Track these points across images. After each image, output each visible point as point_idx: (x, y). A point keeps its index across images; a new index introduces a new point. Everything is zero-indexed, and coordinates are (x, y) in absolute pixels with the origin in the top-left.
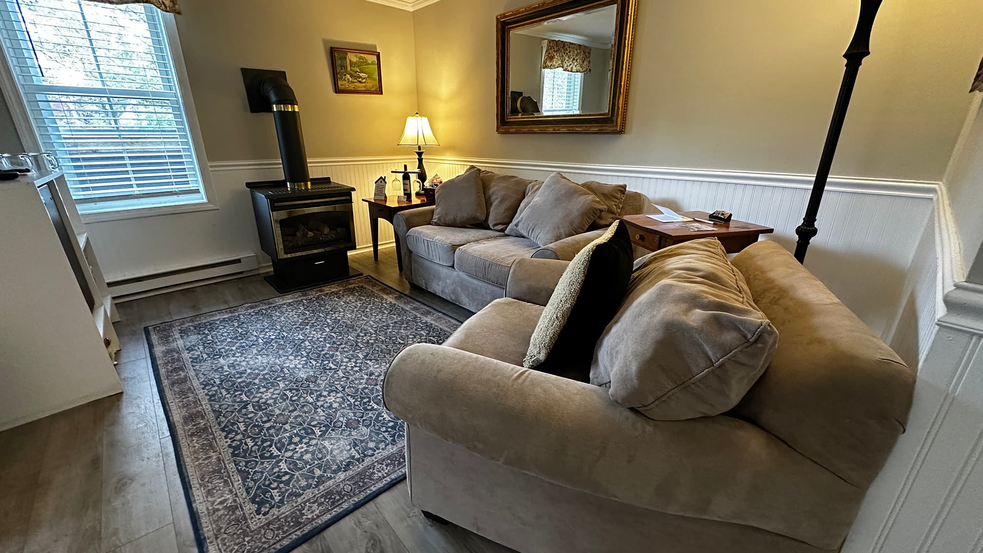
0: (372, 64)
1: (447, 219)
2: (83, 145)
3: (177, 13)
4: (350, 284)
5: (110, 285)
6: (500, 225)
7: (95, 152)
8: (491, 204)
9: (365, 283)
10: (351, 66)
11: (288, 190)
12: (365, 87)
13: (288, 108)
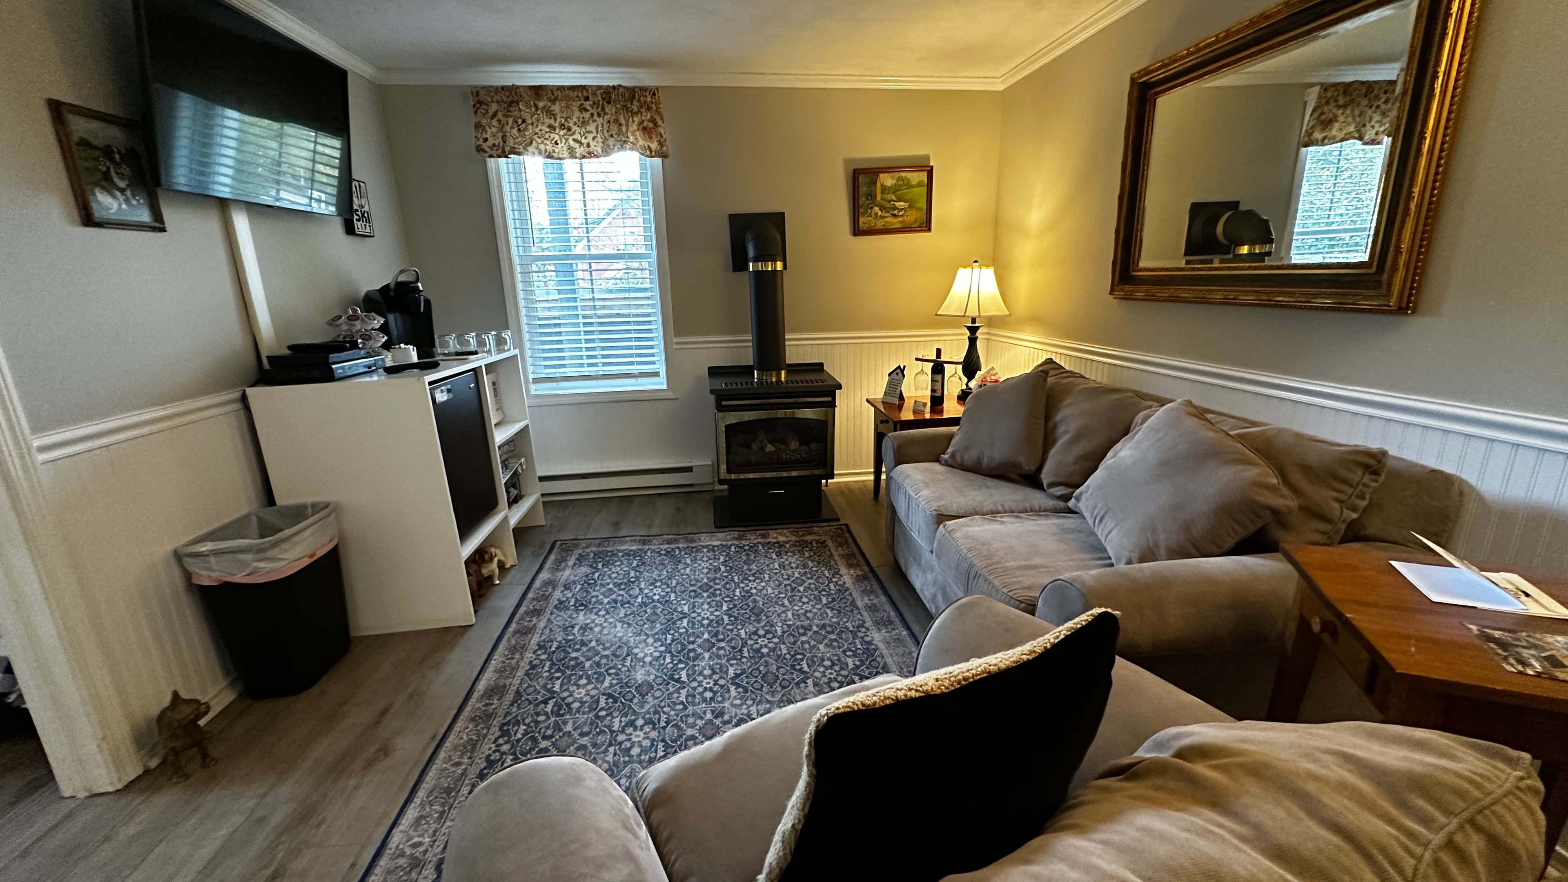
0: (919, 185)
1: (966, 457)
2: (611, 307)
3: (664, 156)
4: (811, 534)
5: (542, 479)
6: (1061, 488)
7: (618, 315)
8: (1054, 442)
9: (831, 537)
10: (882, 193)
11: (752, 383)
12: (902, 222)
13: (767, 266)
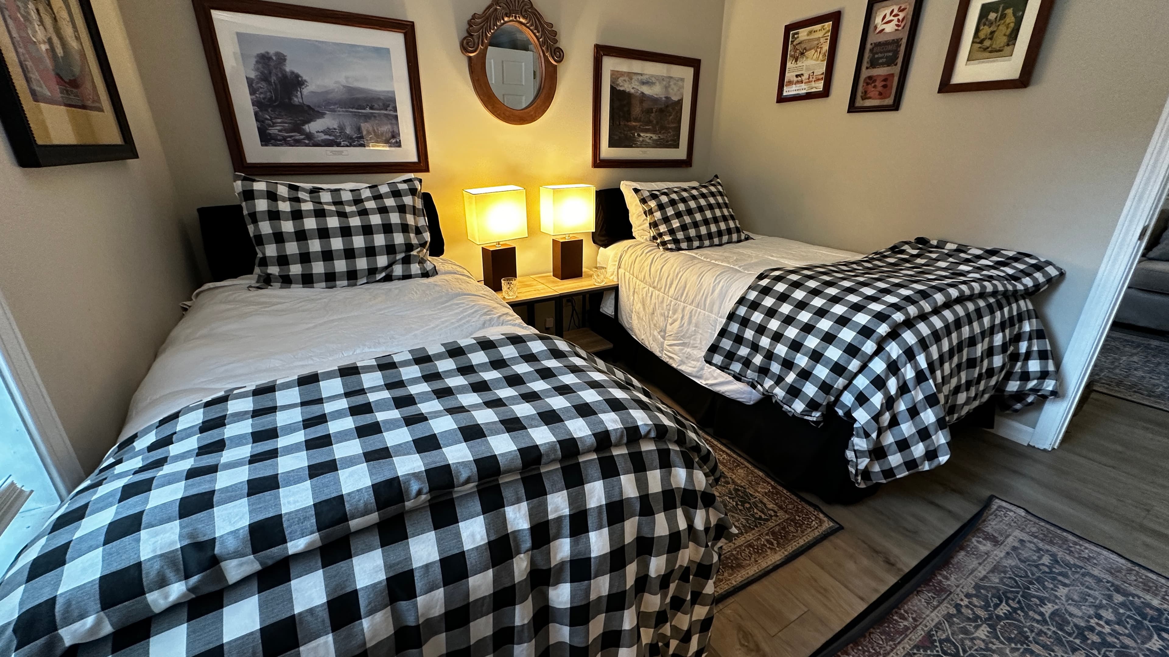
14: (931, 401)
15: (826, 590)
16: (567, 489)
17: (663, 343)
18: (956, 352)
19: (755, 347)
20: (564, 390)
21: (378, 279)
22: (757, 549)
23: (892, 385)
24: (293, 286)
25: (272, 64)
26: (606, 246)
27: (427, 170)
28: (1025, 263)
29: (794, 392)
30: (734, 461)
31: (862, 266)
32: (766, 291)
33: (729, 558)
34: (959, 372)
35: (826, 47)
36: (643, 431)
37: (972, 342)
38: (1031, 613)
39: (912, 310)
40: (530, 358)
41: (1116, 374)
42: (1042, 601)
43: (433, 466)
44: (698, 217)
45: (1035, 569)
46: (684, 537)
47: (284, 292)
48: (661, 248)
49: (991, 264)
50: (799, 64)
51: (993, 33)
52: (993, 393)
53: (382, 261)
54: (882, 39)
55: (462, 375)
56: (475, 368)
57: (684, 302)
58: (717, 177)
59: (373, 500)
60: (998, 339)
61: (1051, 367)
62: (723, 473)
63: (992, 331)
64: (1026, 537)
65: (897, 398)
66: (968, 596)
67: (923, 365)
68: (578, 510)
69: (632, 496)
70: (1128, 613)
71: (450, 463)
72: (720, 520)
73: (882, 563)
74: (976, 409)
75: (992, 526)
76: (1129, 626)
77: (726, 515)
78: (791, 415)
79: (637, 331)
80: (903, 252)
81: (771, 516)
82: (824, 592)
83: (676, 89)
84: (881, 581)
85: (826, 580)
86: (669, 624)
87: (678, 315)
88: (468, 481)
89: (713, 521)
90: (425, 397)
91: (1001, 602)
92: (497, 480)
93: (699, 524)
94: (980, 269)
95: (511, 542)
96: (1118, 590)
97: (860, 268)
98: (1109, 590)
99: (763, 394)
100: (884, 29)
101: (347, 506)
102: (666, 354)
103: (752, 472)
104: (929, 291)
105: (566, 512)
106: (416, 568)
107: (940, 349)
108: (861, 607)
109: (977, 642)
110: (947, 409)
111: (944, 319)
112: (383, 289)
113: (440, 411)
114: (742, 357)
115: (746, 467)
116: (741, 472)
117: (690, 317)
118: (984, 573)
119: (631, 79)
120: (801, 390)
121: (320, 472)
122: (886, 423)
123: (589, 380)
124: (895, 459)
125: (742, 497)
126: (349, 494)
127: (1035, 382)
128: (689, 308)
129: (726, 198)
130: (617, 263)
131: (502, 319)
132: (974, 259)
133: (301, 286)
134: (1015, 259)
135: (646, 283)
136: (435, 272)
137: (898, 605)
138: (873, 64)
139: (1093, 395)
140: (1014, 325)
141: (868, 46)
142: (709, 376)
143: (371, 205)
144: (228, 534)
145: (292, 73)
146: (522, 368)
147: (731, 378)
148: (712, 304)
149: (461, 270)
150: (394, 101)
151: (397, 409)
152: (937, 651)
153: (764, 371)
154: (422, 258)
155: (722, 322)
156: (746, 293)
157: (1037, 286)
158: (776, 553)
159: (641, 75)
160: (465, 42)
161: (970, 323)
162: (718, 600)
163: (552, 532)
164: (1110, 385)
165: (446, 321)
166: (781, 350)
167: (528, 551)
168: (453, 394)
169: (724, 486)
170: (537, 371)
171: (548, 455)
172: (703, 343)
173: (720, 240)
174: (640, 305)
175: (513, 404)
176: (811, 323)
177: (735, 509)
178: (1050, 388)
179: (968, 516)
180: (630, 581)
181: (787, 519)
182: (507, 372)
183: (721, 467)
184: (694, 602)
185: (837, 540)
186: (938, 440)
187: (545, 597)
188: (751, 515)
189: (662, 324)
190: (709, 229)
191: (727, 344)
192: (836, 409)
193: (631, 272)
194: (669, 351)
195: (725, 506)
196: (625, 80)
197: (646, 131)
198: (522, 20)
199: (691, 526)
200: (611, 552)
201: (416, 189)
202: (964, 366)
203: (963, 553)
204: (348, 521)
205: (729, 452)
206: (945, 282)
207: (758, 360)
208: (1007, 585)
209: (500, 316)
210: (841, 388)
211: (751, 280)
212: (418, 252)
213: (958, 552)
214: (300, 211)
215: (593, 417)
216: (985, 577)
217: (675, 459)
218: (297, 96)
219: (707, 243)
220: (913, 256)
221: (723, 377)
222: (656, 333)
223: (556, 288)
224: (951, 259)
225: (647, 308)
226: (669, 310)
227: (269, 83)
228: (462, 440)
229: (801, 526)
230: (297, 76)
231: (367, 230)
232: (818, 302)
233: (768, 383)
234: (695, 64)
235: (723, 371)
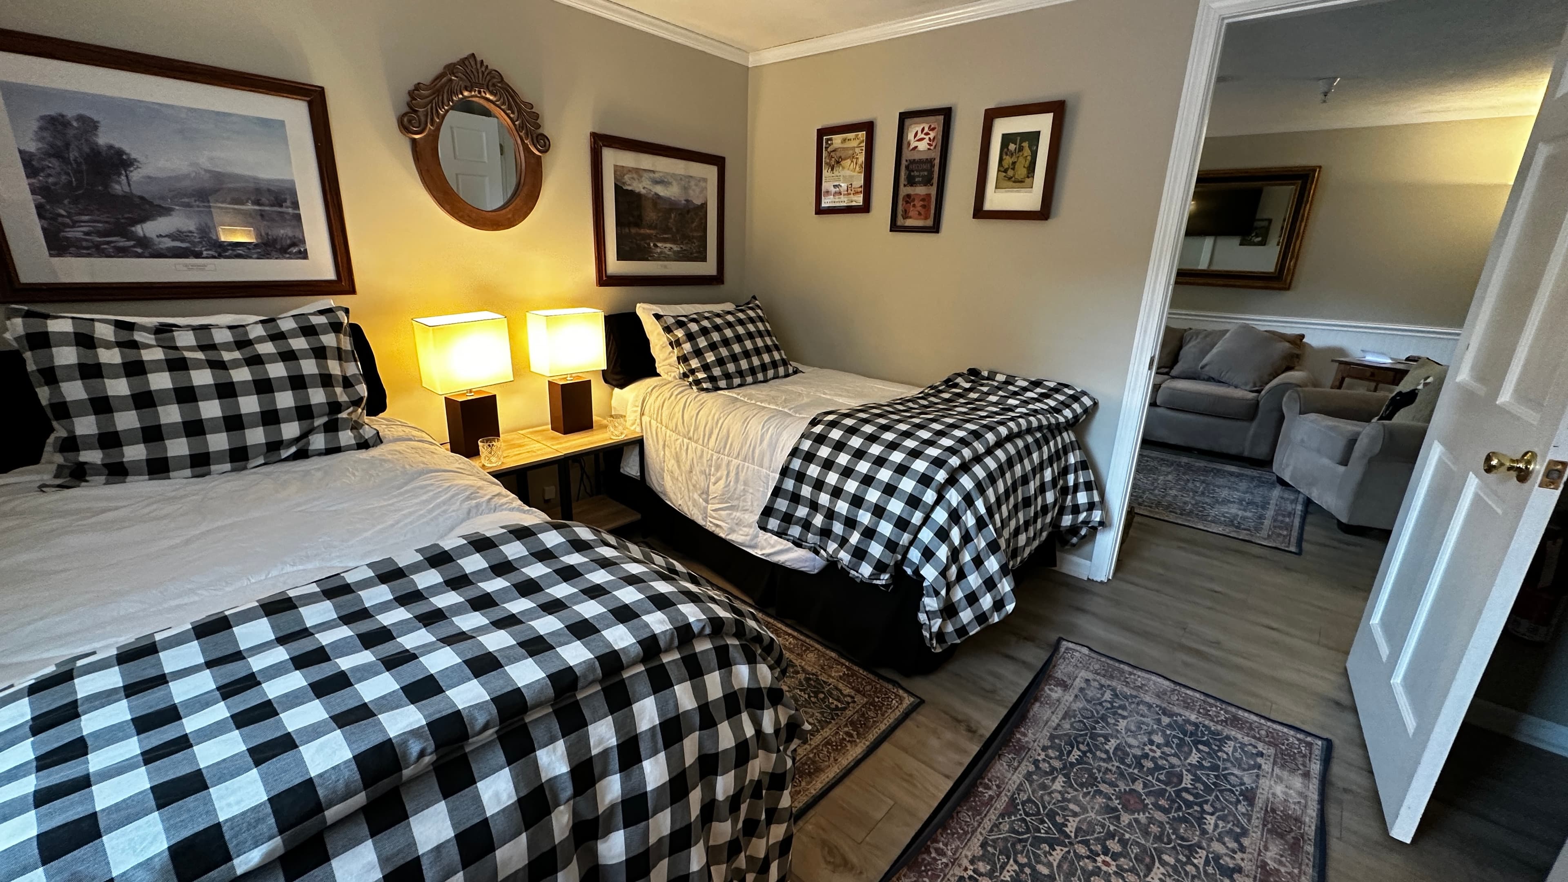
14: (993, 547)
15: (911, 775)
16: (611, 714)
17: (706, 508)
18: (1011, 492)
19: (814, 506)
20: (595, 592)
21: (283, 457)
22: (837, 746)
23: (955, 535)
24: (129, 478)
25: (71, 132)
26: (622, 386)
27: (351, 290)
28: (1065, 394)
29: (860, 554)
30: (802, 645)
31: (918, 403)
32: (820, 439)
33: (806, 763)
34: (1016, 513)
35: (862, 158)
36: (696, 629)
37: (1025, 480)
38: (1098, 753)
39: (967, 453)
40: (544, 555)
41: (1156, 496)
42: (1107, 738)
43: (438, 716)
44: (737, 348)
45: (1099, 707)
46: (752, 745)
47: (116, 490)
48: (694, 387)
49: (1036, 396)
50: (836, 173)
51: (1014, 163)
52: (1050, 529)
53: (290, 430)
54: (917, 157)
55: (453, 590)
56: (470, 577)
57: (728, 456)
58: (754, 298)
59: (357, 776)
60: (1048, 475)
61: (1096, 499)
62: (791, 661)
63: (1041, 467)
64: (1090, 676)
65: (962, 549)
66: (1044, 749)
67: (982, 510)
68: (627, 737)
69: (690, 708)
70: (1173, 733)
71: (460, 708)
72: (791, 717)
73: (964, 732)
74: (1037, 549)
75: (1062, 670)
76: (1174, 746)
77: (797, 710)
78: (858, 581)
79: (672, 495)
80: (956, 385)
81: (848, 703)
82: (909, 778)
83: (698, 190)
84: (965, 752)
85: (911, 764)
86: (743, 854)
87: (723, 472)
88: (486, 727)
89: (783, 721)
90: (405, 627)
91: (1073, 748)
92: (523, 719)
93: (768, 727)
94: (1025, 403)
95: (547, 793)
96: (1165, 712)
97: (916, 406)
98: (1158, 714)
99: (828, 560)
100: (916, 147)
101: (321, 792)
102: (711, 522)
103: (824, 655)
104: (981, 431)
105: (613, 742)
106: (423, 854)
107: (996, 491)
108: (948, 785)
109: (1055, 795)
110: (1009, 554)
111: (996, 459)
112: (295, 472)
113: (432, 643)
114: (801, 519)
115: (816, 649)
116: (811, 656)
117: (737, 474)
118: (1057, 721)
119: (641, 177)
120: (866, 552)
121: (271, 754)
122: (954, 578)
123: (625, 575)
124: (966, 615)
125: (815, 687)
126: (321, 776)
127: (1085, 514)
128: (735, 462)
129: (767, 324)
130: (639, 409)
131: (493, 503)
132: (1022, 392)
133: (147, 477)
134: (1056, 390)
135: (679, 434)
136: (378, 440)
137: (981, 776)
138: (911, 182)
139: (1137, 519)
140: (1061, 459)
141: (904, 163)
142: (765, 544)
143: (266, 348)
144: (134, 868)
145: (111, 147)
146: (536, 570)
147: (790, 545)
148: (762, 454)
149: (419, 434)
150: (294, 193)
151: (366, 649)
152: (1021, 815)
153: (826, 533)
154: (356, 422)
155: (775, 477)
156: (799, 442)
157: (1076, 417)
158: (856, 746)
159: (653, 172)
160: (405, 119)
161: (1021, 460)
162: (797, 816)
163: (597, 770)
164: (1151, 507)
165: (411, 514)
166: (842, 507)
167: (568, 800)
168: (445, 617)
169: (793, 677)
170: (557, 571)
171: (585, 676)
172: (755, 504)
173: (765, 376)
174: (673, 462)
175: (532, 620)
176: (870, 474)
177: (808, 702)
178: (1098, 519)
179: (1040, 665)
180: (695, 811)
181: (866, 703)
182: (516, 577)
183: (787, 654)
184: (769, 821)
185: (919, 717)
186: (1003, 588)
187: (594, 853)
188: (827, 706)
189: (703, 484)
190: (750, 363)
191: (782, 505)
192: (905, 568)
193: (659, 420)
194: (714, 518)
195: (796, 701)
196: (633, 178)
197: (665, 240)
198: (488, 96)
199: (759, 732)
200: (670, 780)
201: (341, 324)
202: (1020, 506)
203: (1037, 704)
204: (323, 811)
205: (795, 634)
206: (995, 420)
207: (818, 520)
208: (1078, 730)
209: (490, 499)
210: (906, 544)
211: (803, 426)
212: (349, 414)
213: (1033, 704)
214: (141, 363)
215: (635, 621)
216: (1058, 725)
217: (735, 654)
218: (119, 183)
219: (749, 379)
220: (966, 390)
221: (781, 544)
222: (696, 496)
223: (559, 446)
224: (1000, 393)
225: (682, 465)
226: (711, 466)
227: (65, 160)
228: (472, 676)
229: (880, 708)
230: (120, 153)
231: (264, 387)
232: (876, 450)
233: (832, 546)
234: (718, 162)
235: (781, 537)
